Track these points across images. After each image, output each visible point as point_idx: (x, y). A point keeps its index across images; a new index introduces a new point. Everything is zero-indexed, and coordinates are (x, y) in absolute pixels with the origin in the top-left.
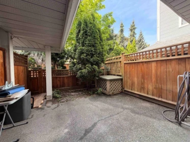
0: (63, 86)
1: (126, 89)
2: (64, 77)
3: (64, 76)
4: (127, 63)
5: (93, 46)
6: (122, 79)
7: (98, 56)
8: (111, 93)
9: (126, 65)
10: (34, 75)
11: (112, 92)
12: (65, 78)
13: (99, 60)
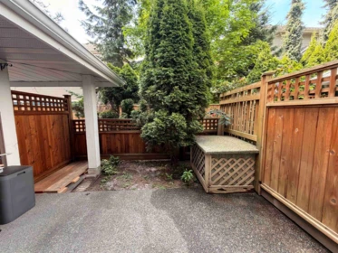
0: (127, 150)
1: (265, 186)
2: (128, 134)
3: (129, 132)
4: (277, 107)
5: (174, 63)
6: (256, 155)
7: (185, 87)
8: (214, 188)
9: (273, 114)
10: (79, 128)
11: (220, 186)
12: (130, 136)
13: (187, 100)
